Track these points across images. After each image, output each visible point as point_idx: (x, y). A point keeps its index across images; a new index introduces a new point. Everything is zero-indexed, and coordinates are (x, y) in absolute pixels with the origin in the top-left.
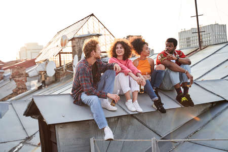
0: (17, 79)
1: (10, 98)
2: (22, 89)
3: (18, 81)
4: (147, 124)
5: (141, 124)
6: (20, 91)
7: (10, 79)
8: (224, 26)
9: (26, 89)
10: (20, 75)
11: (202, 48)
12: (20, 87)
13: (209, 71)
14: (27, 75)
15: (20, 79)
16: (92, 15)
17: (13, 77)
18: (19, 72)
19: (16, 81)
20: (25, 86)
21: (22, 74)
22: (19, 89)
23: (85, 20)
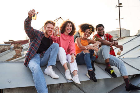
0: (16, 50)
1: (11, 60)
2: (19, 55)
3: (17, 51)
4: (84, 90)
5: (79, 89)
6: (18, 56)
7: (13, 50)
8: (129, 31)
9: (21, 56)
10: (18, 48)
11: (122, 38)
12: (18, 54)
13: (128, 52)
14: (22, 48)
15: (18, 50)
16: (61, 18)
17: (14, 49)
18: (17, 46)
19: (16, 51)
20: (21, 54)
21: (20, 47)
22: (17, 55)
23: (57, 20)
